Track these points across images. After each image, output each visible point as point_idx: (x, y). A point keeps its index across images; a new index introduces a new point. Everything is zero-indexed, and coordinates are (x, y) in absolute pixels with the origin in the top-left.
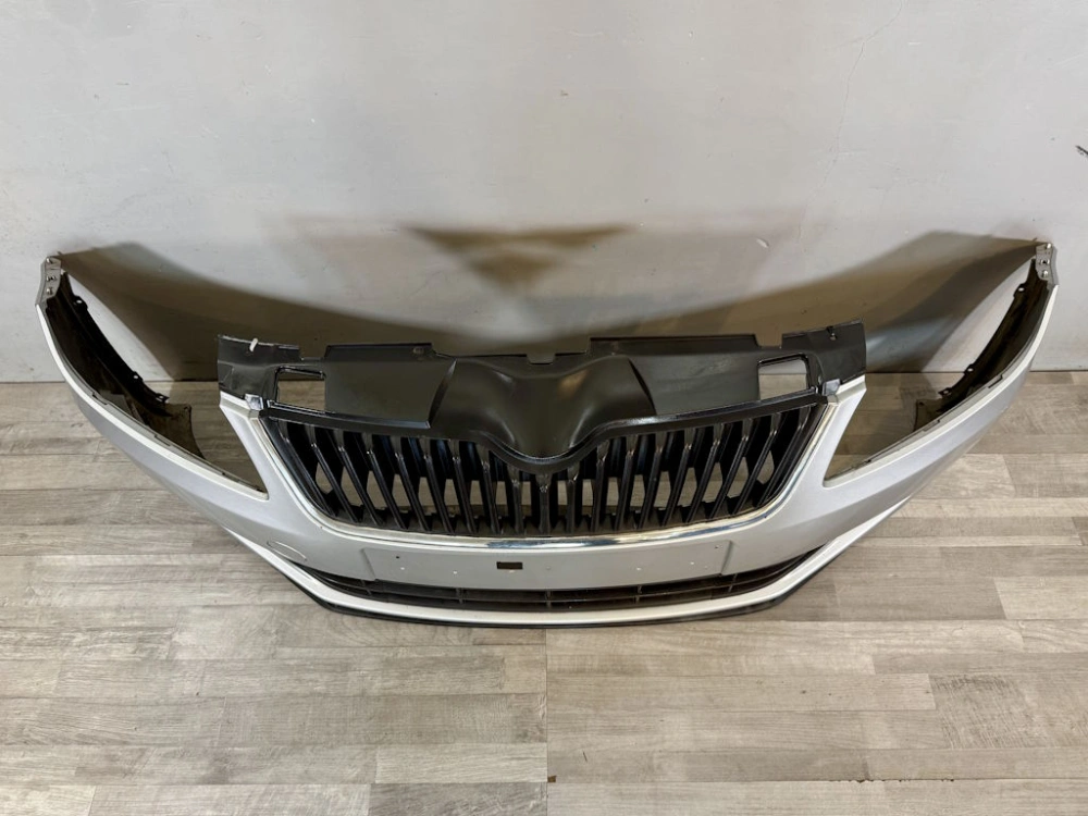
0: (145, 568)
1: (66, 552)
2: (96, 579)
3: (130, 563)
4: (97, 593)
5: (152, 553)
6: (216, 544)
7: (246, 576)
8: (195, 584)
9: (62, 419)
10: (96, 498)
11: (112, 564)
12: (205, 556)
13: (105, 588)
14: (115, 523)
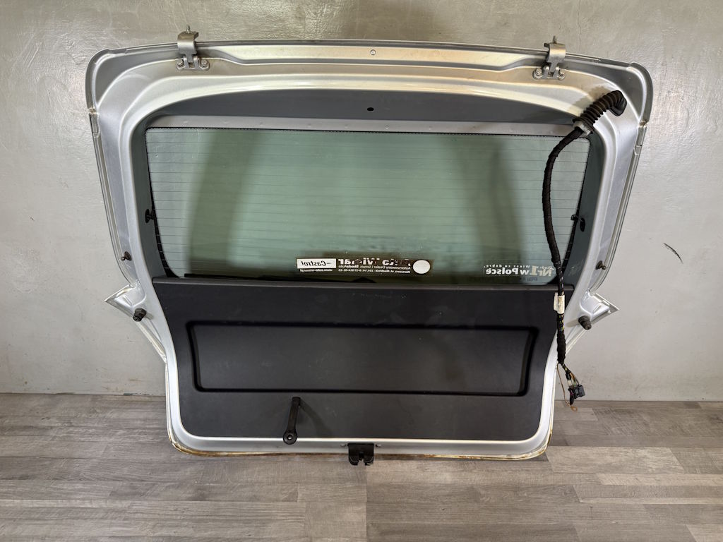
0: (70, 509)
1: (15, 497)
2: (33, 516)
3: (59, 506)
4: (30, 526)
5: (79, 499)
6: (127, 495)
7: (145, 516)
8: (106, 521)
9: (36, 414)
10: (46, 463)
11: (48, 506)
12: (117, 502)
13: (39, 522)
14: (57, 479)
